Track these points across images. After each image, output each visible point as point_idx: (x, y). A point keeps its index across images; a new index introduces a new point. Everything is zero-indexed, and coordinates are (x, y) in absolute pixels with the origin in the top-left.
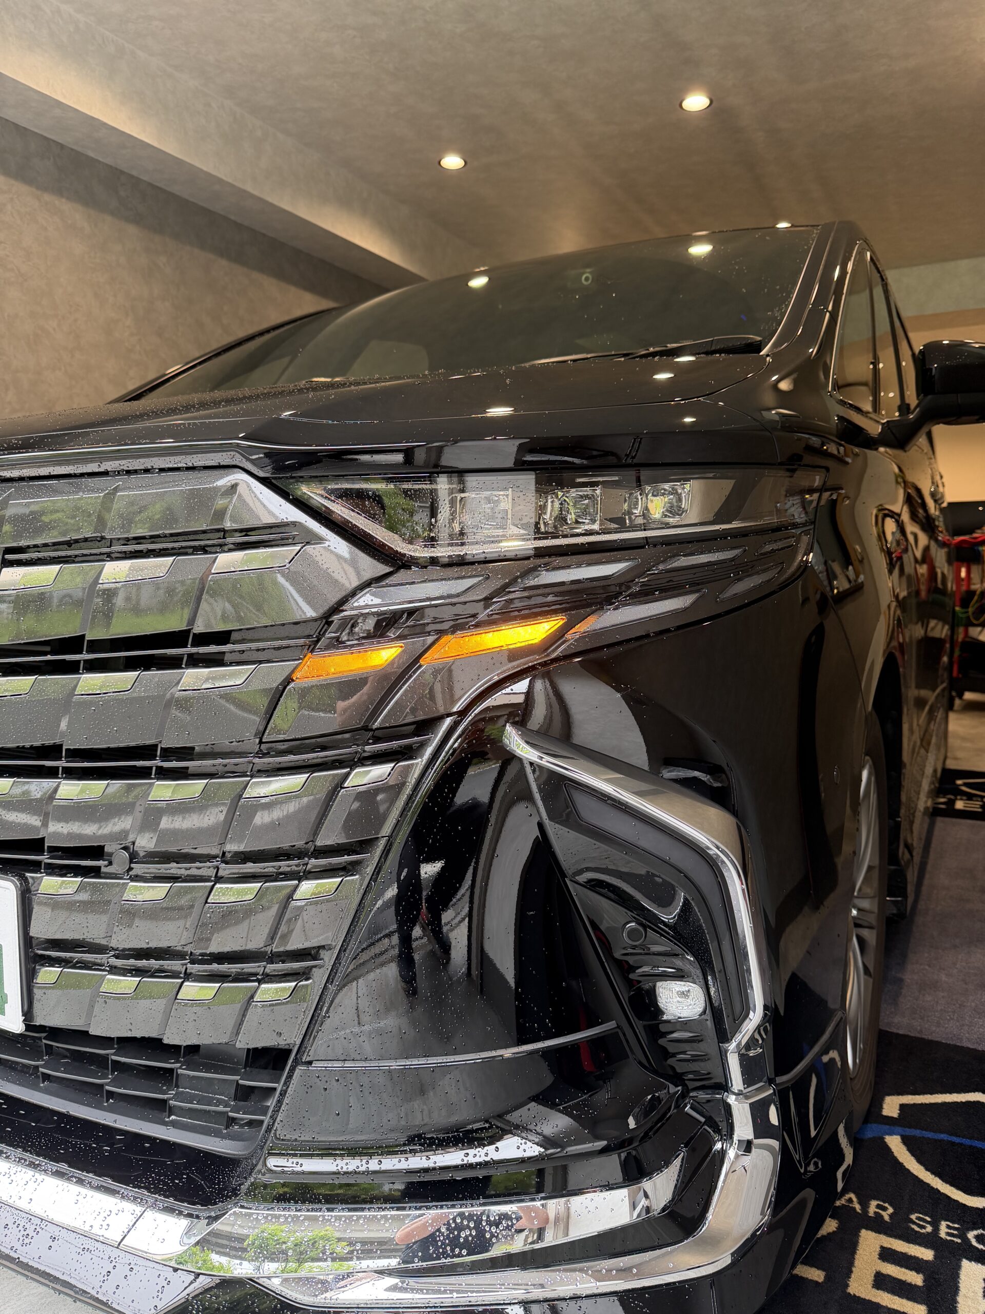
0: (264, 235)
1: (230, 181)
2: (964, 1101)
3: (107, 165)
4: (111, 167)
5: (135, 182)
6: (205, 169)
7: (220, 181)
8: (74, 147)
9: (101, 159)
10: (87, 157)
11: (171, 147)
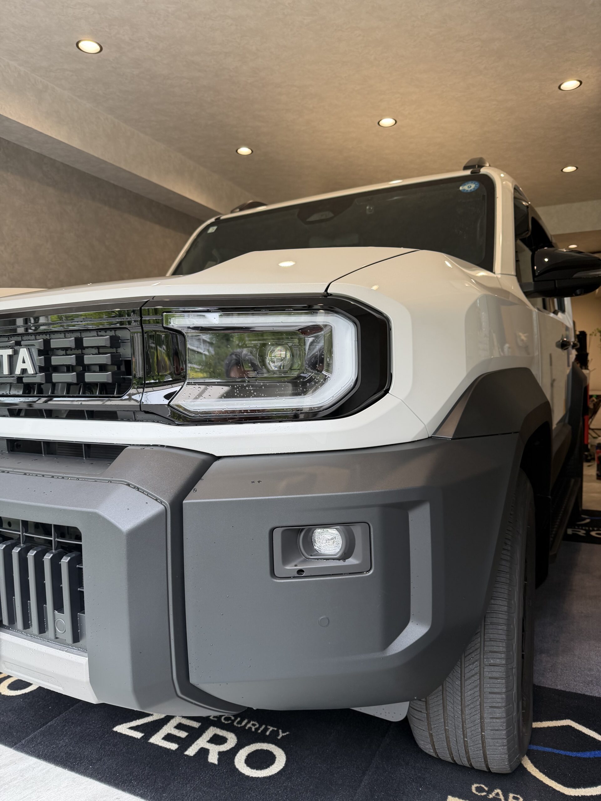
0: (131, 192)
1: (111, 162)
2: (560, 725)
3: (36, 152)
4: (38, 153)
5: (53, 162)
6: (96, 156)
7: (105, 162)
8: (16, 143)
9: (32, 149)
10: (24, 148)
11: (76, 143)
